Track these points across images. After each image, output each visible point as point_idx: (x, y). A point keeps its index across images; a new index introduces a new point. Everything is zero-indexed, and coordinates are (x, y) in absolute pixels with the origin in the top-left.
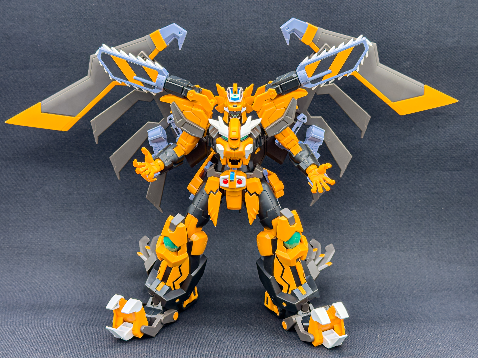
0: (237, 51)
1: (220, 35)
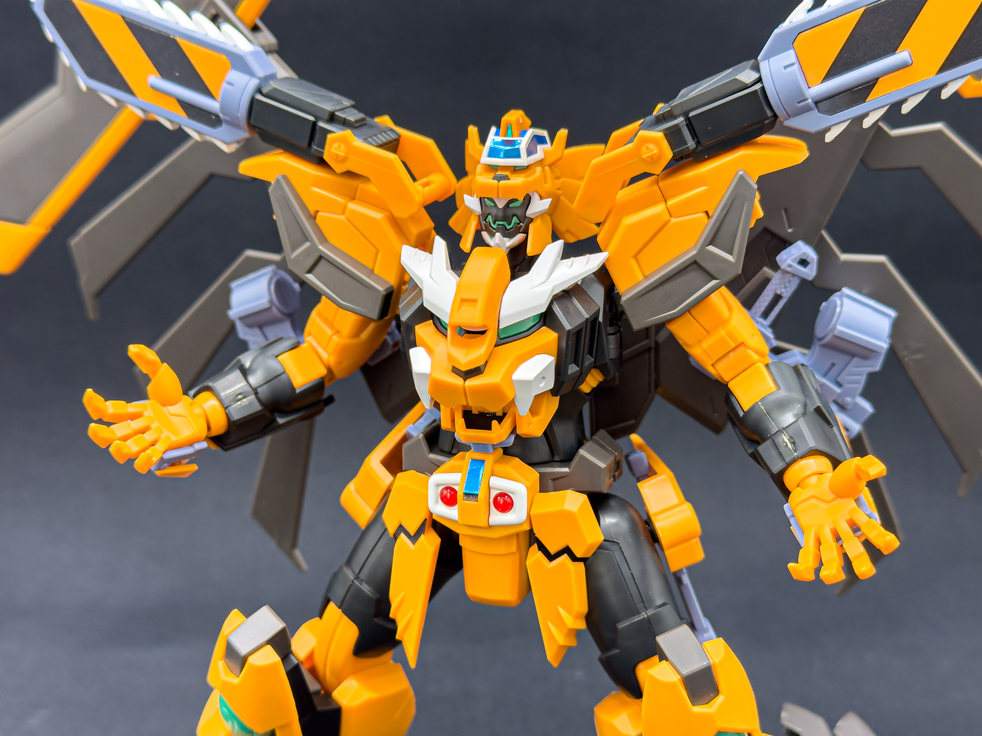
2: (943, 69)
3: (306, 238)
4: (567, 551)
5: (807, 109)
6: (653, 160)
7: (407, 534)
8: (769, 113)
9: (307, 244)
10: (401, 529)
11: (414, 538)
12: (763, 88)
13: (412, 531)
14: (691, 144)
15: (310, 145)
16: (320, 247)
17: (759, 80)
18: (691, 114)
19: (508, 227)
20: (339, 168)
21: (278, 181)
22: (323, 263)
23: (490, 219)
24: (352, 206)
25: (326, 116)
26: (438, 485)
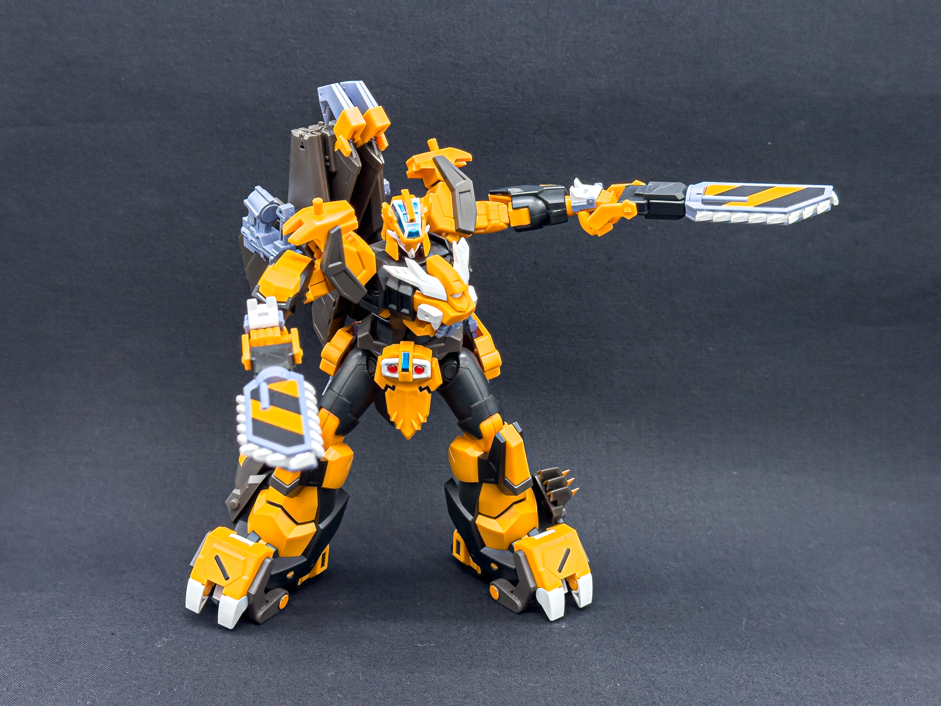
0: (487, 96)
1: (457, 65)
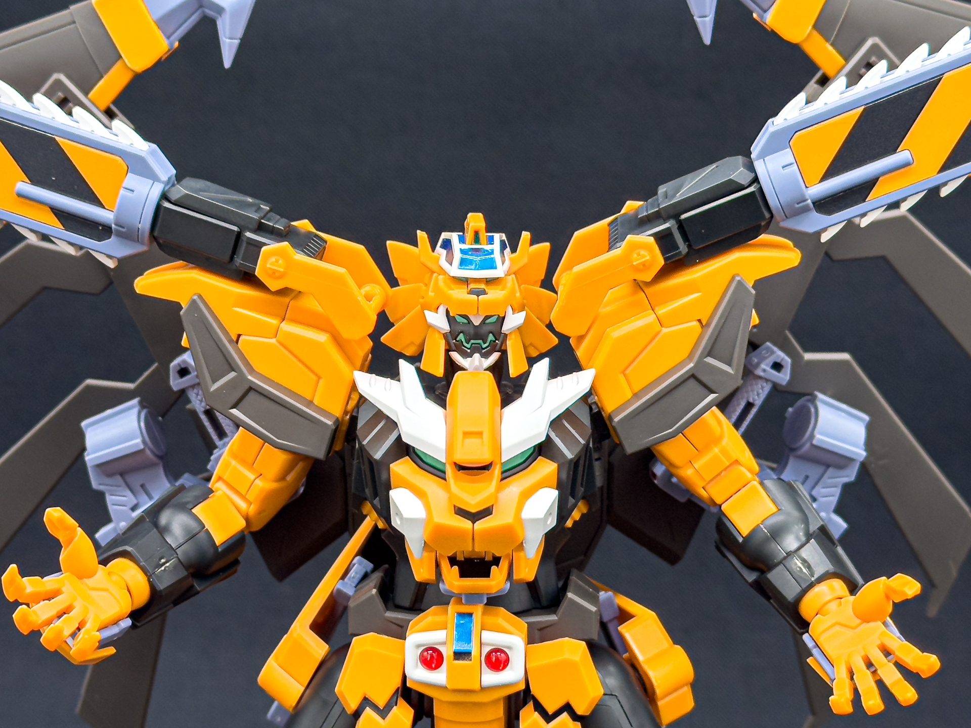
2: (943, 169)
3: (232, 367)
4: (567, 708)
5: (806, 210)
6: (645, 267)
7: (375, 707)
8: (767, 215)
9: (233, 374)
10: (366, 702)
11: (383, 712)
12: (761, 190)
13: (381, 703)
14: (683, 248)
15: (232, 258)
16: (250, 377)
17: (756, 180)
18: (683, 216)
19: (484, 346)
20: (274, 285)
21: (193, 302)
22: (252, 396)
23: (461, 337)
24: (286, 327)
25: (255, 225)
26: (418, 646)
